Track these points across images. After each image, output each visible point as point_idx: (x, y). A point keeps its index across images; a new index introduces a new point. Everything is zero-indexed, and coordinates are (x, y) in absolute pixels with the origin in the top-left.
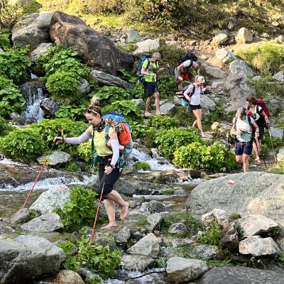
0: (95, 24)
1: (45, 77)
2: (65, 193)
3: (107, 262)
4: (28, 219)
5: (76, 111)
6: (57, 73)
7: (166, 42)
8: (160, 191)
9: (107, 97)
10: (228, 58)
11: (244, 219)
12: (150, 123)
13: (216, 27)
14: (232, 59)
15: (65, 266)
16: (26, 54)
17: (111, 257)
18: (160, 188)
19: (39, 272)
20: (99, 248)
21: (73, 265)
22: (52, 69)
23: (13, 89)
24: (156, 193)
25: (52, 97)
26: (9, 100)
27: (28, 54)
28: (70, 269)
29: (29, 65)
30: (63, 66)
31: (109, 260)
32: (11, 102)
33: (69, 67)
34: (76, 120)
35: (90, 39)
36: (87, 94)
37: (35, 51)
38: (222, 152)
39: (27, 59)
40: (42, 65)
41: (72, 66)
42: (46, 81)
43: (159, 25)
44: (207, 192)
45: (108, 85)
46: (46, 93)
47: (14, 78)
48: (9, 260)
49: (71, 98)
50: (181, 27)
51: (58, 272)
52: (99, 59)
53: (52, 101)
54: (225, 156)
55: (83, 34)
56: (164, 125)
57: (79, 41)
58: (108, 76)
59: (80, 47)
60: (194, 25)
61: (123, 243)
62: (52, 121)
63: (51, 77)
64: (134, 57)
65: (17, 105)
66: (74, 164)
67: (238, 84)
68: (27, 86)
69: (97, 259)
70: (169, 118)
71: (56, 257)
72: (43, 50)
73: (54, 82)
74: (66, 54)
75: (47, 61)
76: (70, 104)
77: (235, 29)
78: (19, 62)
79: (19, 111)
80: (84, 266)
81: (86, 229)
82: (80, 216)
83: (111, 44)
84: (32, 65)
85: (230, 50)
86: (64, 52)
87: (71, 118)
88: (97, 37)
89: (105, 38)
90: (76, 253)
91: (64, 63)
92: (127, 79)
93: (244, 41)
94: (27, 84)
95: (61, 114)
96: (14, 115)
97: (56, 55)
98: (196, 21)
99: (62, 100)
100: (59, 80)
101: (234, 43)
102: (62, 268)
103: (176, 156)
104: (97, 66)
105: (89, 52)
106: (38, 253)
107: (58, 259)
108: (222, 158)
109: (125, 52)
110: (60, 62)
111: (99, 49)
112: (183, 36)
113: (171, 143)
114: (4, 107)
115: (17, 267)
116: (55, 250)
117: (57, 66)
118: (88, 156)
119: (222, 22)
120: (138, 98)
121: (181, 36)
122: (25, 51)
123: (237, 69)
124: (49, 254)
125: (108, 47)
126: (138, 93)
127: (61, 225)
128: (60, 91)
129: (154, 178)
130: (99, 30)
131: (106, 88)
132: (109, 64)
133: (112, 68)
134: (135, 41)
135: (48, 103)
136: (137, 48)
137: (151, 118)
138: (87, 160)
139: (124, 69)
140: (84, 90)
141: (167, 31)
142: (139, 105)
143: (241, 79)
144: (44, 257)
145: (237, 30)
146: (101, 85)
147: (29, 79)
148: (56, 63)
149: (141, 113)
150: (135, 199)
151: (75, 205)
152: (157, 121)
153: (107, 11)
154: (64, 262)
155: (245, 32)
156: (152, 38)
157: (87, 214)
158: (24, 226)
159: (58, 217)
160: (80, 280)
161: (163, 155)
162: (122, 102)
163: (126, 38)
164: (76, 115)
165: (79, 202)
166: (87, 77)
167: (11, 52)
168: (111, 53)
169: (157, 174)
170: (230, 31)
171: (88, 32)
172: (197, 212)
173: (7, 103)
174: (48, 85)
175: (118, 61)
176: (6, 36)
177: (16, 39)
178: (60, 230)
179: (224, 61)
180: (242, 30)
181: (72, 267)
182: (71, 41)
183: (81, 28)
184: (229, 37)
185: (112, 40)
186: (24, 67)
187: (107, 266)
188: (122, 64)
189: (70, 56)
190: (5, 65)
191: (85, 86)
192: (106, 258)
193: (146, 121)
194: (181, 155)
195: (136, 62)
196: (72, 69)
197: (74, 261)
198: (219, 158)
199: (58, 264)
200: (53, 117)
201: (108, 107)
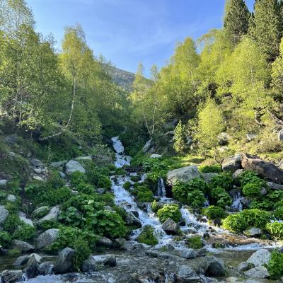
4: (248, 268)
5: (260, 205)
6: (248, 184)
27: (231, 175)
32: (225, 200)
34: (262, 210)
35: (264, 166)
37: (235, 174)
42: (242, 189)
46: (242, 195)
47: (225, 187)
53: (247, 199)
55: (260, 164)
57: (258, 167)
58: (276, 185)
59: (259, 170)
63: (244, 187)
65: (228, 201)
68: (232, 191)
72: (238, 173)
73: (247, 189)
78: (227, 179)
79: (229, 205)
83: (276, 168)
91: (251, 179)
95: (252, 206)
96: (227, 207)
97: (246, 175)
99: (252, 199)
100: (250, 188)
104: (270, 180)
105: (264, 173)
111: (270, 171)
125: (275, 170)
127: (268, 274)
128: (251, 194)
131: (277, 192)
132: (276, 179)
133: (278, 180)
140: (263, 193)
146: (273, 190)
151: (275, 262)
153: (271, 151)
158: (246, 273)
159: (266, 269)
165: (278, 261)
166: (265, 186)
168: (277, 173)
171: (263, 163)
174: (243, 191)
177: (224, 168)
178: (268, 278)
191: (264, 191)
200: (248, 208)
201: (279, 202)
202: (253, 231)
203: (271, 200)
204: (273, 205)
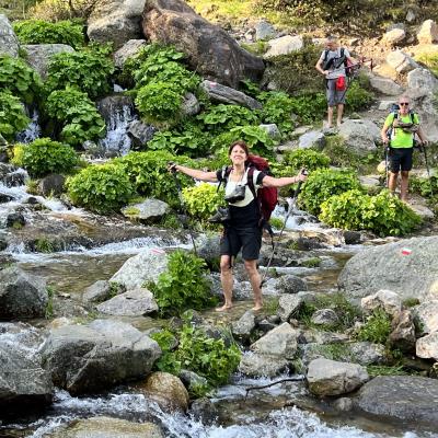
0: (209, 12)
1: (134, 90)
2: (160, 260)
3: (221, 362)
4: (107, 297)
5: (178, 140)
6: (152, 85)
7: (314, 40)
8: (299, 261)
9: (223, 121)
10: (405, 65)
11: (425, 306)
12: (287, 161)
13: (388, 18)
14: (411, 67)
15: (160, 366)
16: (107, 56)
17: (226, 356)
18: (299, 257)
19: (123, 373)
20: (210, 341)
21: (171, 365)
22: (145, 78)
23: (88, 107)
24: (294, 264)
25: (144, 120)
26: (82, 122)
27: (109, 55)
28: (166, 371)
29: (111, 72)
30: (160, 75)
31: (223, 360)
32: (85, 126)
33: (170, 76)
34: (178, 154)
35: (200, 34)
36: (195, 115)
37: (121, 52)
38: (393, 205)
39: (108, 63)
40: (129, 72)
41: (174, 75)
42: (135, 95)
43: (303, 14)
44: (370, 264)
45: (226, 103)
46: (134, 112)
47: (89, 90)
48: (80, 355)
49: (171, 121)
50: (336, 19)
51: (150, 375)
52: (213, 65)
53: (143, 126)
54: (397, 211)
55: (191, 27)
56: (307, 163)
57: (185, 38)
58: (226, 90)
59: (186, 46)
60: (355, 16)
61: (244, 335)
62: (143, 154)
63: (142, 89)
64: (265, 61)
65: (93, 129)
66: (173, 218)
67: (420, 105)
68: (108, 102)
69: (205, 358)
70: (315, 153)
71: (147, 353)
72: (131, 50)
73: (147, 97)
74: (166, 56)
75: (137, 67)
76: (170, 130)
77: (417, 22)
78: (97, 66)
79: (95, 139)
80: (186, 367)
81: (190, 314)
82: (182, 295)
83: (232, 42)
84: (116, 72)
85: (409, 53)
86: (162, 54)
87: (170, 150)
88: (211, 31)
89: (222, 33)
90: (176, 348)
91: (162, 70)
92: (253, 95)
93: (430, 40)
94: (107, 99)
95: (156, 145)
96: (88, 144)
97: (151, 57)
98: (359, 9)
99: (158, 124)
100: (154, 94)
101: (416, 42)
102: (156, 369)
103: (323, 209)
104: (211, 74)
105: (199, 53)
106: (122, 346)
107: (150, 356)
108: (393, 214)
109: (252, 55)
110: (156, 68)
111: (214, 50)
112: (339, 31)
113: (316, 191)
114: (74, 133)
115: (90, 366)
116: (146, 342)
117: (151, 74)
118: (195, 207)
119: (398, 11)
120: (268, 123)
121: (335, 31)
122: (106, 51)
123: (419, 82)
124: (138, 347)
125: (227, 47)
126: (269, 116)
127: (153, 307)
128: (156, 111)
129: (291, 241)
130: (214, 21)
131: (223, 107)
132: (227, 72)
133: (232, 78)
134: (267, 39)
135: (138, 127)
136: (269, 48)
137: (288, 153)
138: (193, 212)
139: (249, 80)
140: (190, 110)
141: (315, 24)
142: (271, 134)
143: (424, 98)
144: (130, 353)
145: (420, 23)
146: (216, 102)
147: (111, 93)
148: (150, 69)
149: (272, 145)
150: (263, 271)
151: (175, 278)
152: (297, 157)
154: (158, 360)
155: (433, 26)
156: (293, 33)
157: (192, 291)
158: (101, 307)
159: (150, 295)
160: (181, 387)
161: (304, 208)
162: (246, 129)
163: (253, 33)
164: (177, 146)
165: (181, 274)
166: (195, 91)
167: (85, 52)
168: (231, 56)
169: (295, 236)
170: (409, 24)
171: (198, 24)
172: (354, 293)
173: (79, 126)
174: (138, 101)
175: (241, 68)
176: (78, 29)
177: (92, 33)
178: (152, 315)
179: (399, 69)
180: (428, 24)
181: (170, 369)
182: (173, 36)
183: (188, 18)
184: (408, 34)
185: (233, 36)
186: (105, 75)
187: (221, 368)
188: (248, 72)
189: (171, 59)
190: (77, 71)
191: (191, 104)
192: (219, 357)
193: (280, 158)
194: (331, 209)
195: (267, 70)
196: (174, 79)
197: (172, 359)
198: (388, 215)
199: (149, 362)
200: (144, 148)
201: (225, 136)
202: (146, 208)
203: (206, 128)
204: (209, 143)
